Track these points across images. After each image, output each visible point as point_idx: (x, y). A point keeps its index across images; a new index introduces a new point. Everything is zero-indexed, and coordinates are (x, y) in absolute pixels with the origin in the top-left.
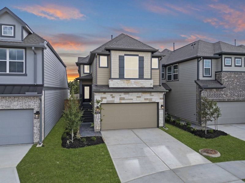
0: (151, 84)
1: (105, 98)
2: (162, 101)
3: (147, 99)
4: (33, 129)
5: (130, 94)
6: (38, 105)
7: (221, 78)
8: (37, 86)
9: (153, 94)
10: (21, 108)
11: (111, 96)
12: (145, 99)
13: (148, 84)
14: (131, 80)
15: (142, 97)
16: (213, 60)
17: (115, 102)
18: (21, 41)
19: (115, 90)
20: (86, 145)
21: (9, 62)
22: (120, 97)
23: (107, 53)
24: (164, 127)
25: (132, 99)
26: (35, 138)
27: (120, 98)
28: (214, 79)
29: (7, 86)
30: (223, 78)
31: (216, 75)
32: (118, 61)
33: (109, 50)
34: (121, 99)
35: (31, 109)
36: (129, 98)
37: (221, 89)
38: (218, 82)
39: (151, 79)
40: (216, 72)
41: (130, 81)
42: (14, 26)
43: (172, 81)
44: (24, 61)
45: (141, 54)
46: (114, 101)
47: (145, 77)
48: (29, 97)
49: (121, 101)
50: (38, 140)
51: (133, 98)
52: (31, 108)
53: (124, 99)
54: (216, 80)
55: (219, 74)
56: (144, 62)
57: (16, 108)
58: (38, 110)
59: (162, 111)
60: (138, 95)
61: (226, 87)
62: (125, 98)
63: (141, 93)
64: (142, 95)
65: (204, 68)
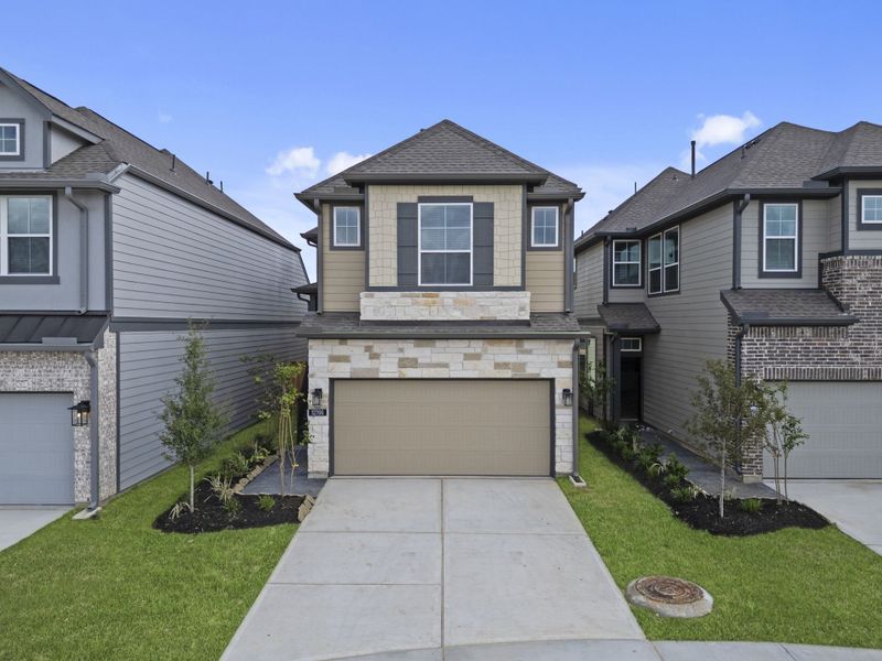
0: (522, 309)
1: (346, 359)
2: (568, 372)
3: (505, 365)
4: (72, 460)
5: (439, 344)
6: (86, 378)
7: (839, 282)
8: (89, 315)
9: (527, 345)
10: (37, 388)
11: (366, 351)
12: (498, 366)
13: (512, 307)
14: (442, 294)
15: (484, 357)
16: (809, 206)
17: (381, 376)
18: (41, 171)
19: (378, 331)
20: (230, 524)
21: (9, 239)
22: (401, 355)
23: (355, 194)
24: (572, 475)
25: (446, 366)
26: (80, 488)
27: (401, 360)
28: (816, 286)
29: (24, 315)
30: (849, 282)
31: (821, 266)
32: (394, 223)
33: (361, 185)
34: (403, 363)
35: (66, 392)
36: (435, 360)
37: (839, 326)
38: (830, 295)
39: (522, 288)
40: (822, 256)
41: (437, 296)
42: (22, 122)
43: (663, 294)
44: (50, 235)
45: (481, 195)
46: (377, 370)
47: (498, 282)
48: (59, 352)
49: (403, 370)
50: (89, 495)
51: (452, 359)
52: (64, 389)
53: (414, 363)
54: (821, 288)
55: (833, 262)
56: (496, 222)
57: (23, 389)
58: (88, 398)
59: (569, 411)
60: (471, 351)
61: (858, 321)
62: (419, 361)
63: (480, 343)
64: (485, 351)
65: (765, 237)
